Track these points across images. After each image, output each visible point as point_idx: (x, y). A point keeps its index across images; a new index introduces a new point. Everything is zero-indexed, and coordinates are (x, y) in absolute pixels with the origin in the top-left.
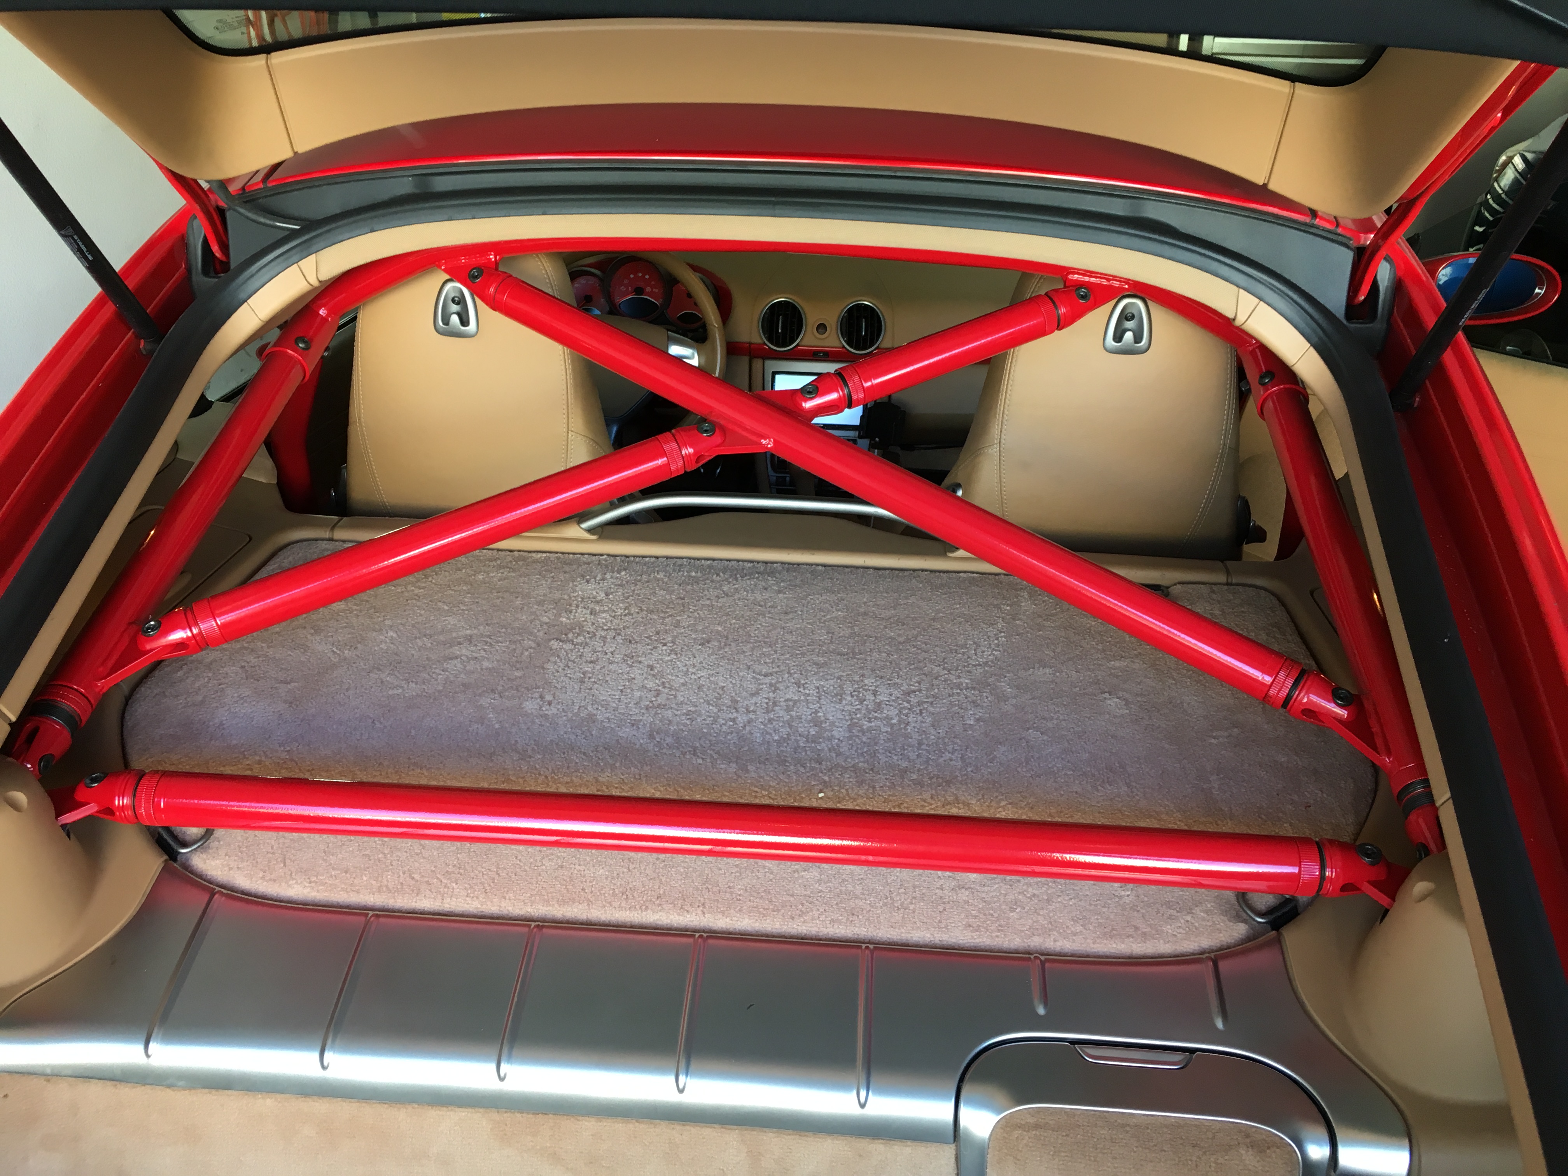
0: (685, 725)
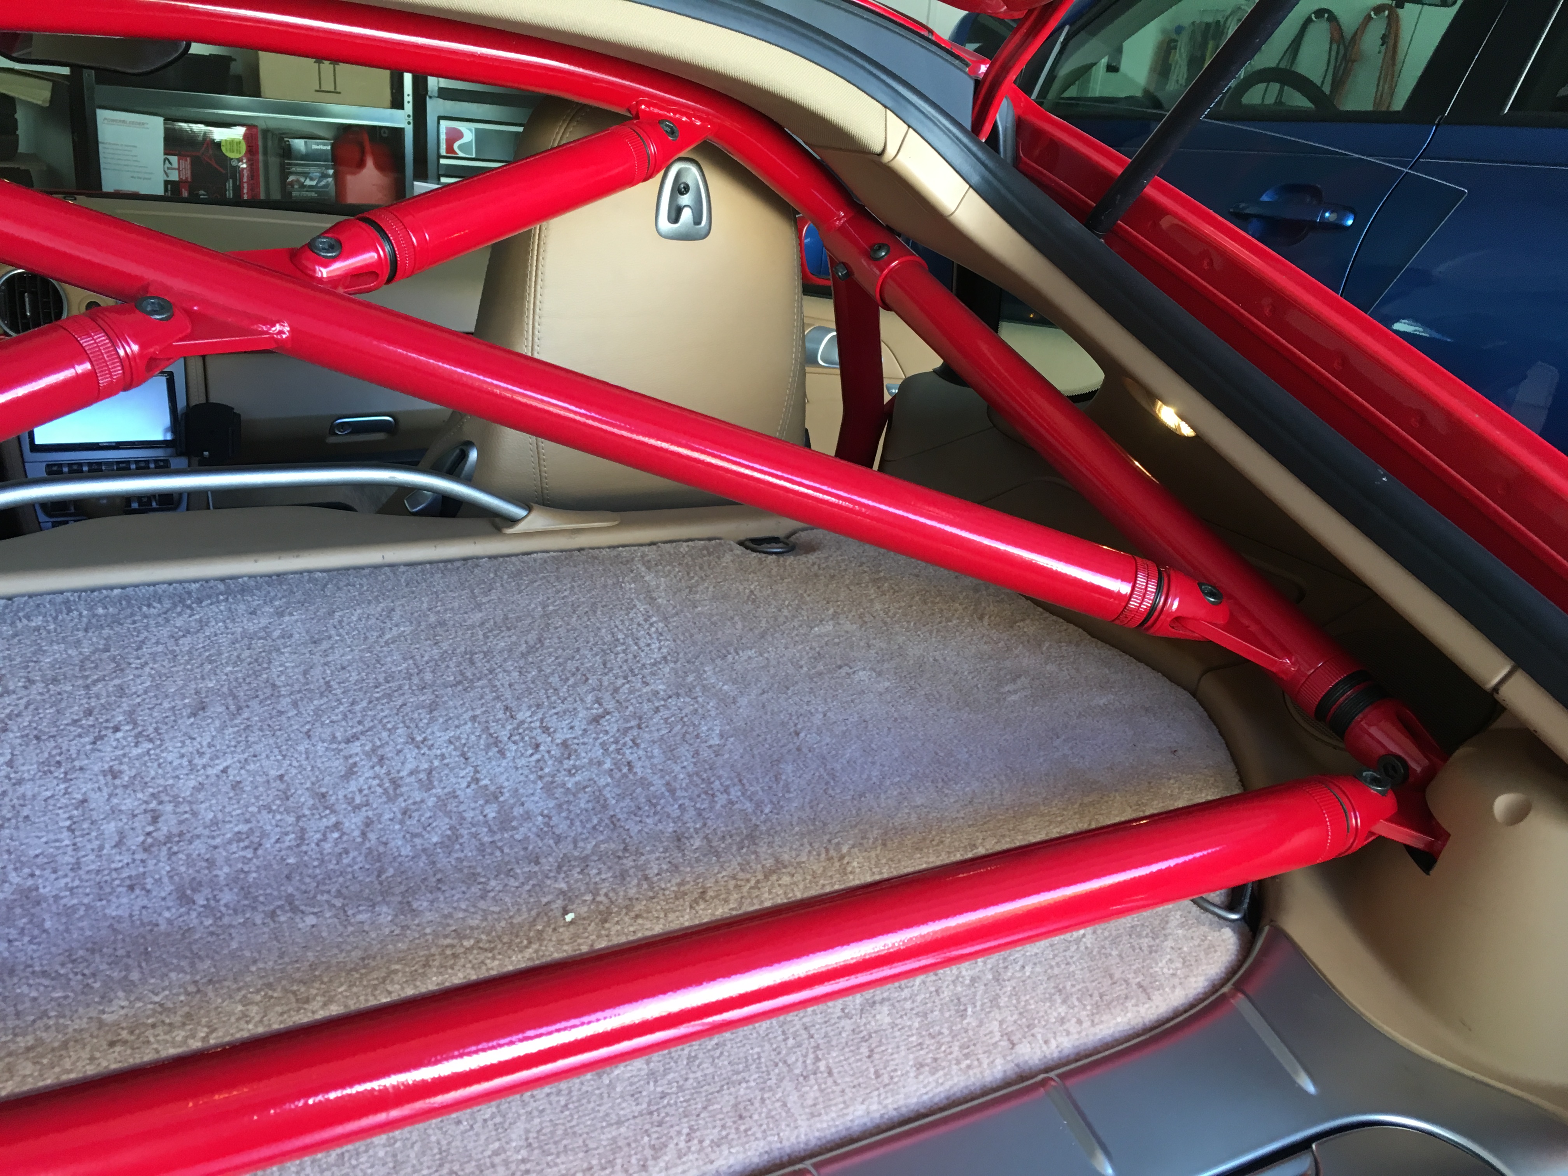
0: (246, 861)
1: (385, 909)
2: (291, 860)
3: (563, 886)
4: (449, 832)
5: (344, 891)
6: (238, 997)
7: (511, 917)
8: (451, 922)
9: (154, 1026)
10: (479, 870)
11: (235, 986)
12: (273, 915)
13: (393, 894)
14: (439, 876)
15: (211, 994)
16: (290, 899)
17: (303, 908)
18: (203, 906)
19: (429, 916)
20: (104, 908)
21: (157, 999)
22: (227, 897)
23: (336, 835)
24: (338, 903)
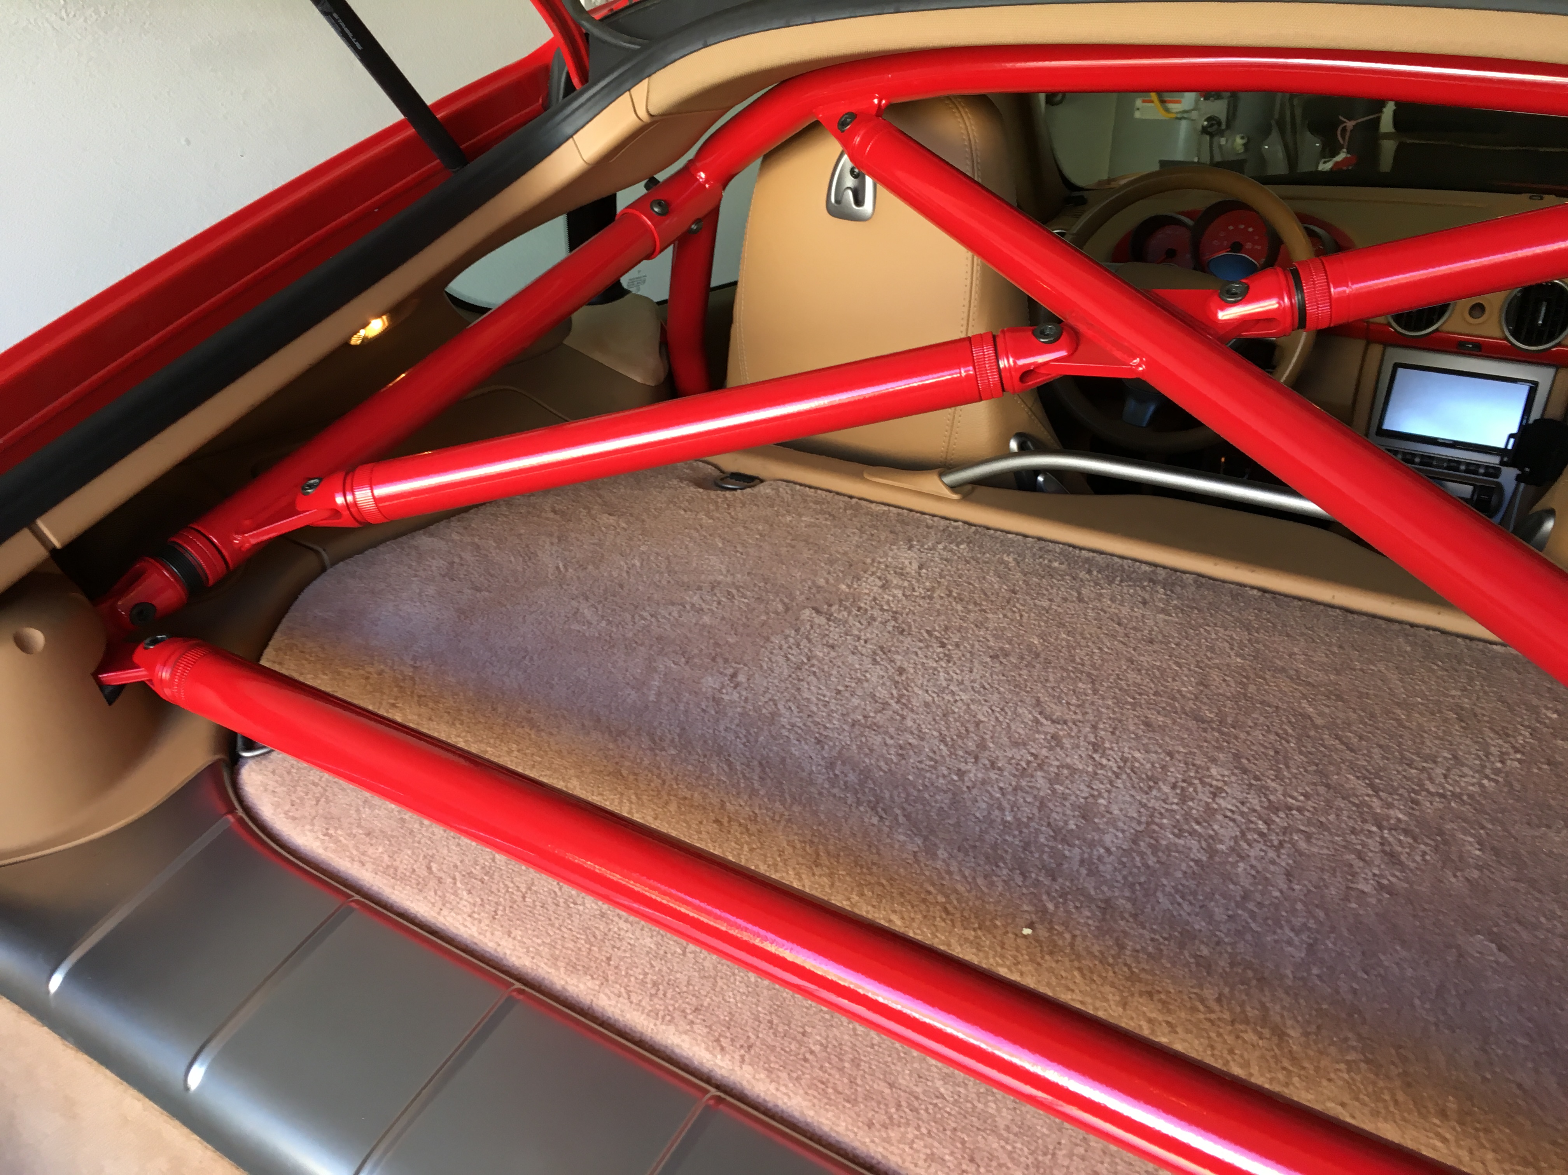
1: (919, 841)
2: (910, 778)
3: (1051, 906)
4: (1025, 820)
5: (913, 815)
6: (791, 838)
7: (989, 903)
8: (947, 877)
9: (740, 825)
10: (1008, 857)
11: (796, 830)
12: (859, 803)
13: (937, 837)
14: (978, 844)
15: (781, 827)
16: (879, 799)
17: (880, 810)
18: (836, 775)
19: (939, 864)
20: (795, 745)
21: (757, 811)
22: (852, 777)
23: (955, 778)
24: (901, 819)
